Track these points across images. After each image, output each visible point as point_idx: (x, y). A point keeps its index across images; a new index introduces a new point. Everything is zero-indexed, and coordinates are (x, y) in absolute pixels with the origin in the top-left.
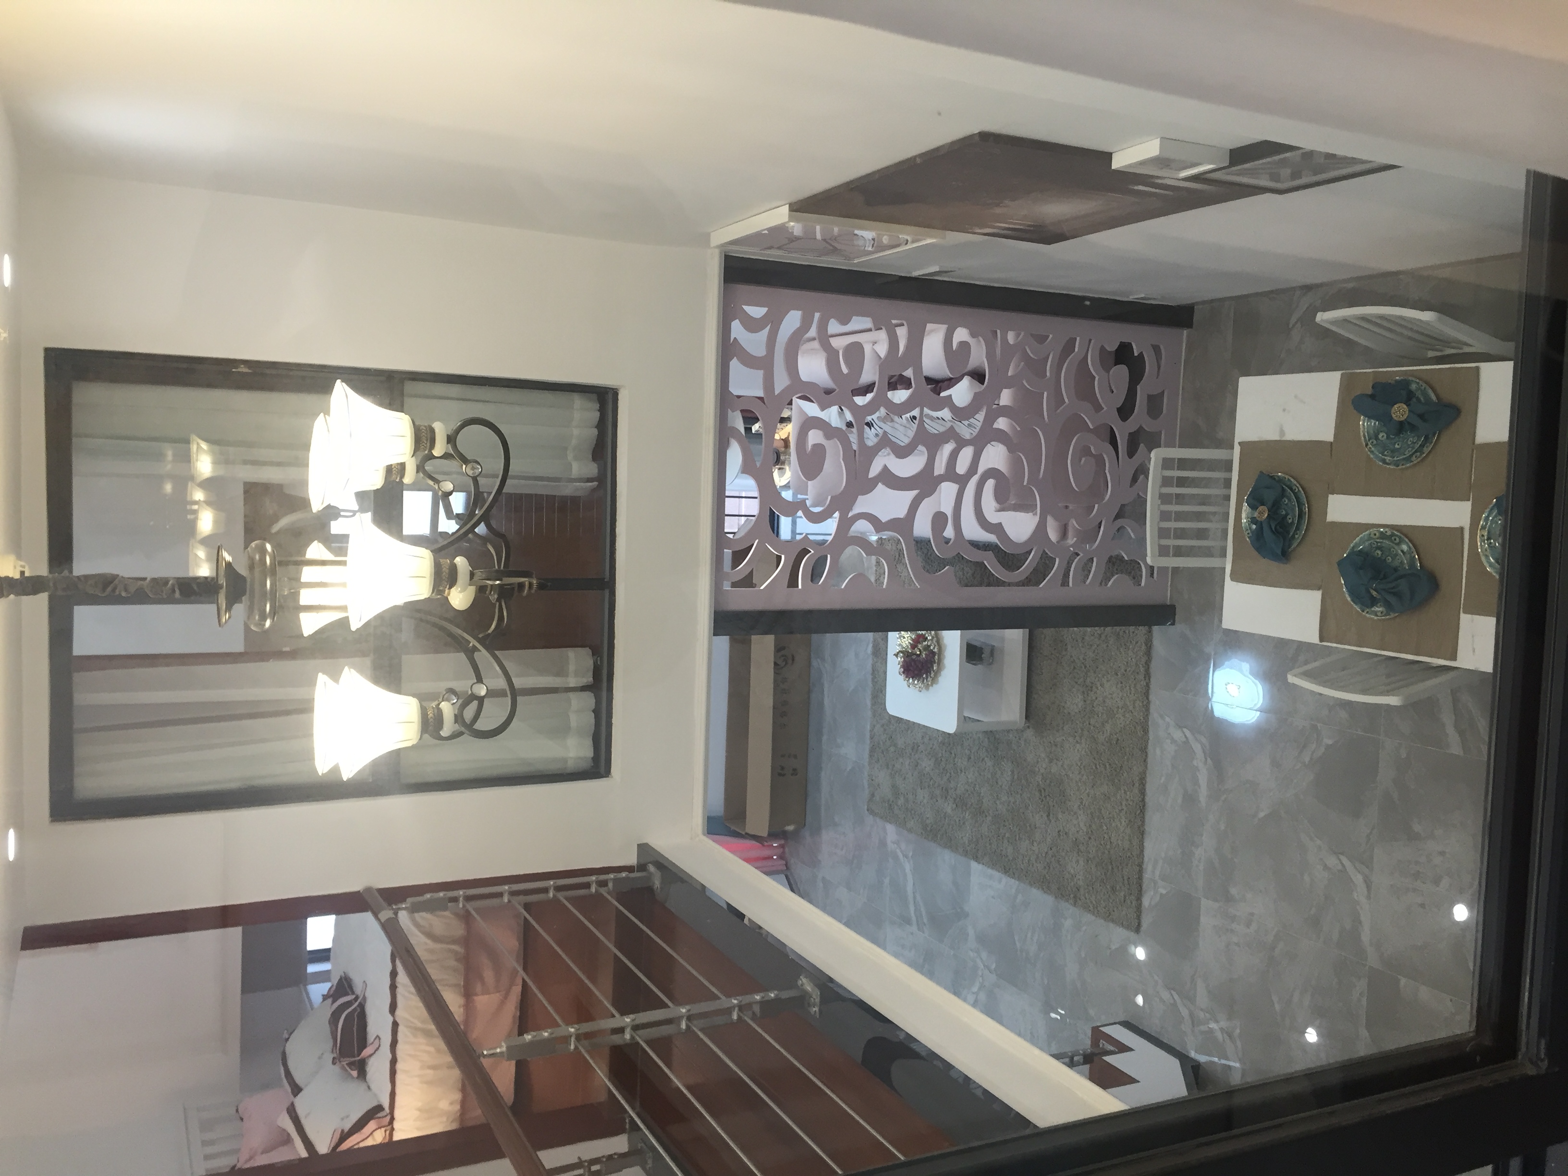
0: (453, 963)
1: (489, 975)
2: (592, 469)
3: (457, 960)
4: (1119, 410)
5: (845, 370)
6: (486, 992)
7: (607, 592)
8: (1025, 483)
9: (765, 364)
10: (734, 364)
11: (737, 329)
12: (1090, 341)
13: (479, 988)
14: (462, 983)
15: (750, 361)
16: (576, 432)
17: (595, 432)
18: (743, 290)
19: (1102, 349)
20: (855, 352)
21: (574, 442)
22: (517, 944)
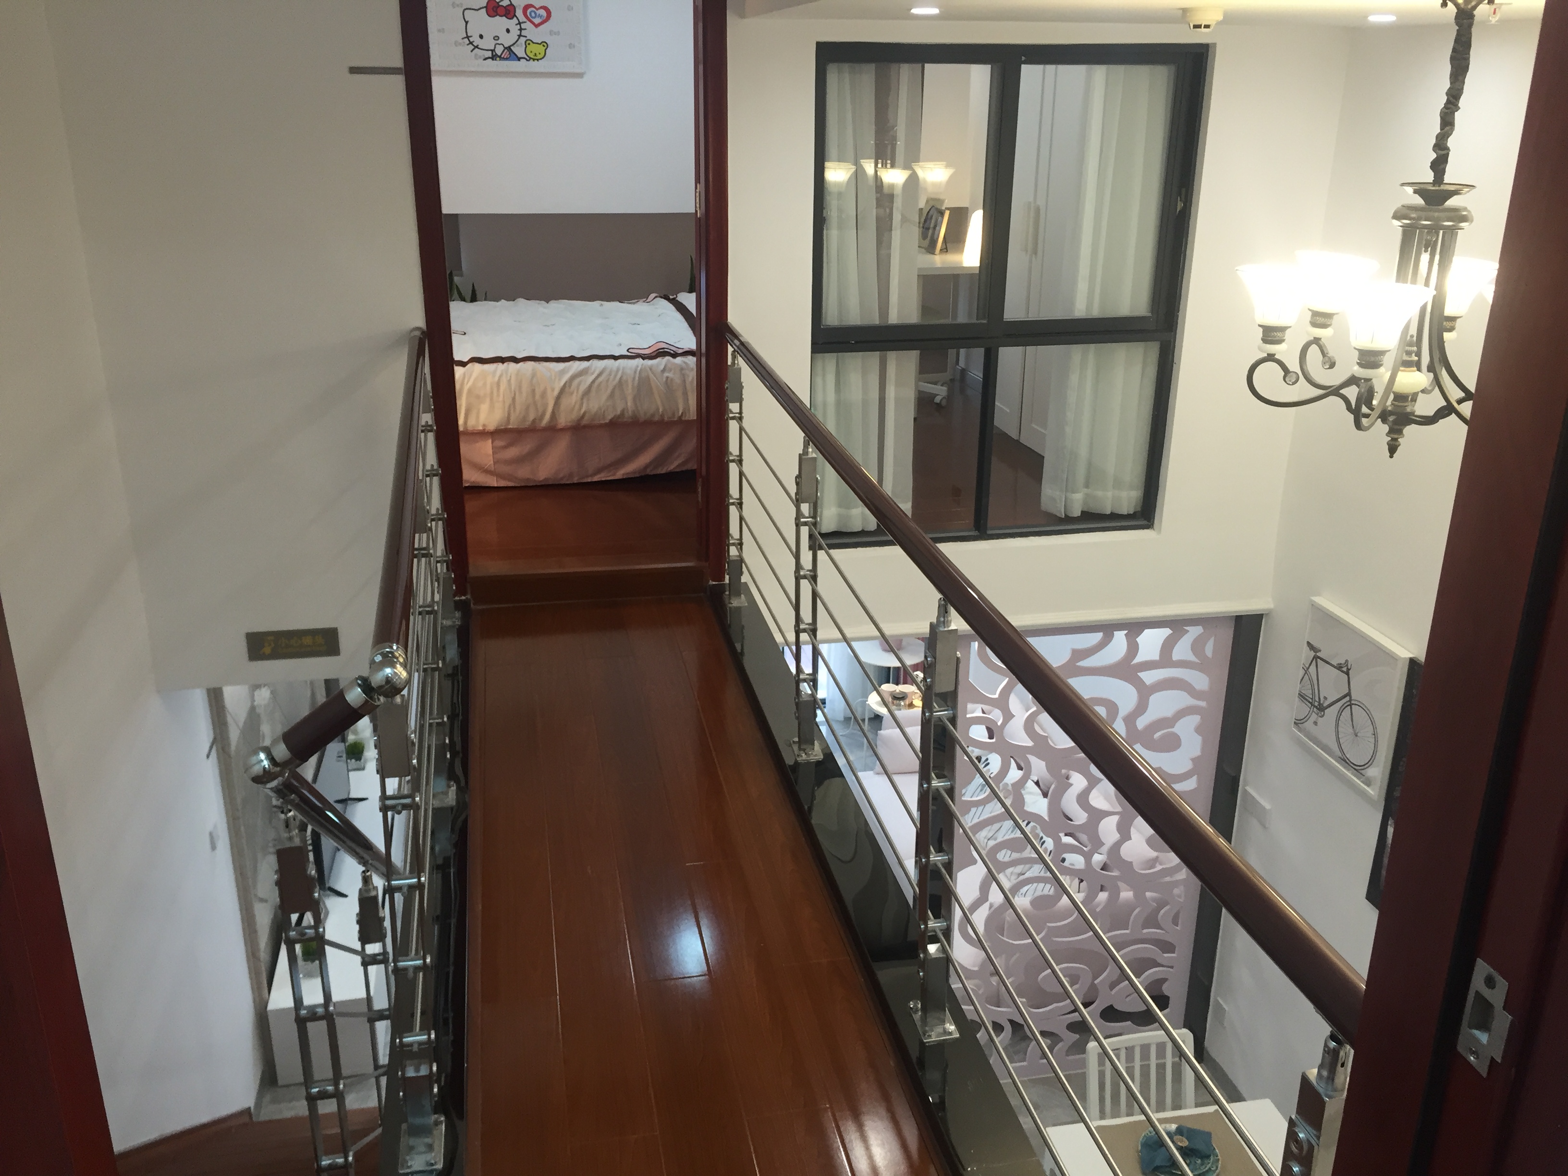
0: (531, 417)
1: (513, 452)
2: (1077, 513)
3: (534, 421)
4: (1111, 1008)
5: (1157, 735)
6: (495, 450)
7: (975, 533)
8: (1048, 924)
9: (1165, 659)
10: (1166, 632)
11: (1194, 632)
12: (1172, 967)
13: (500, 443)
14: (510, 427)
15: (1168, 646)
16: (1110, 494)
17: (1108, 512)
18: (1227, 634)
19: (1164, 980)
20: (1172, 743)
21: (1099, 493)
22: (541, 479)
